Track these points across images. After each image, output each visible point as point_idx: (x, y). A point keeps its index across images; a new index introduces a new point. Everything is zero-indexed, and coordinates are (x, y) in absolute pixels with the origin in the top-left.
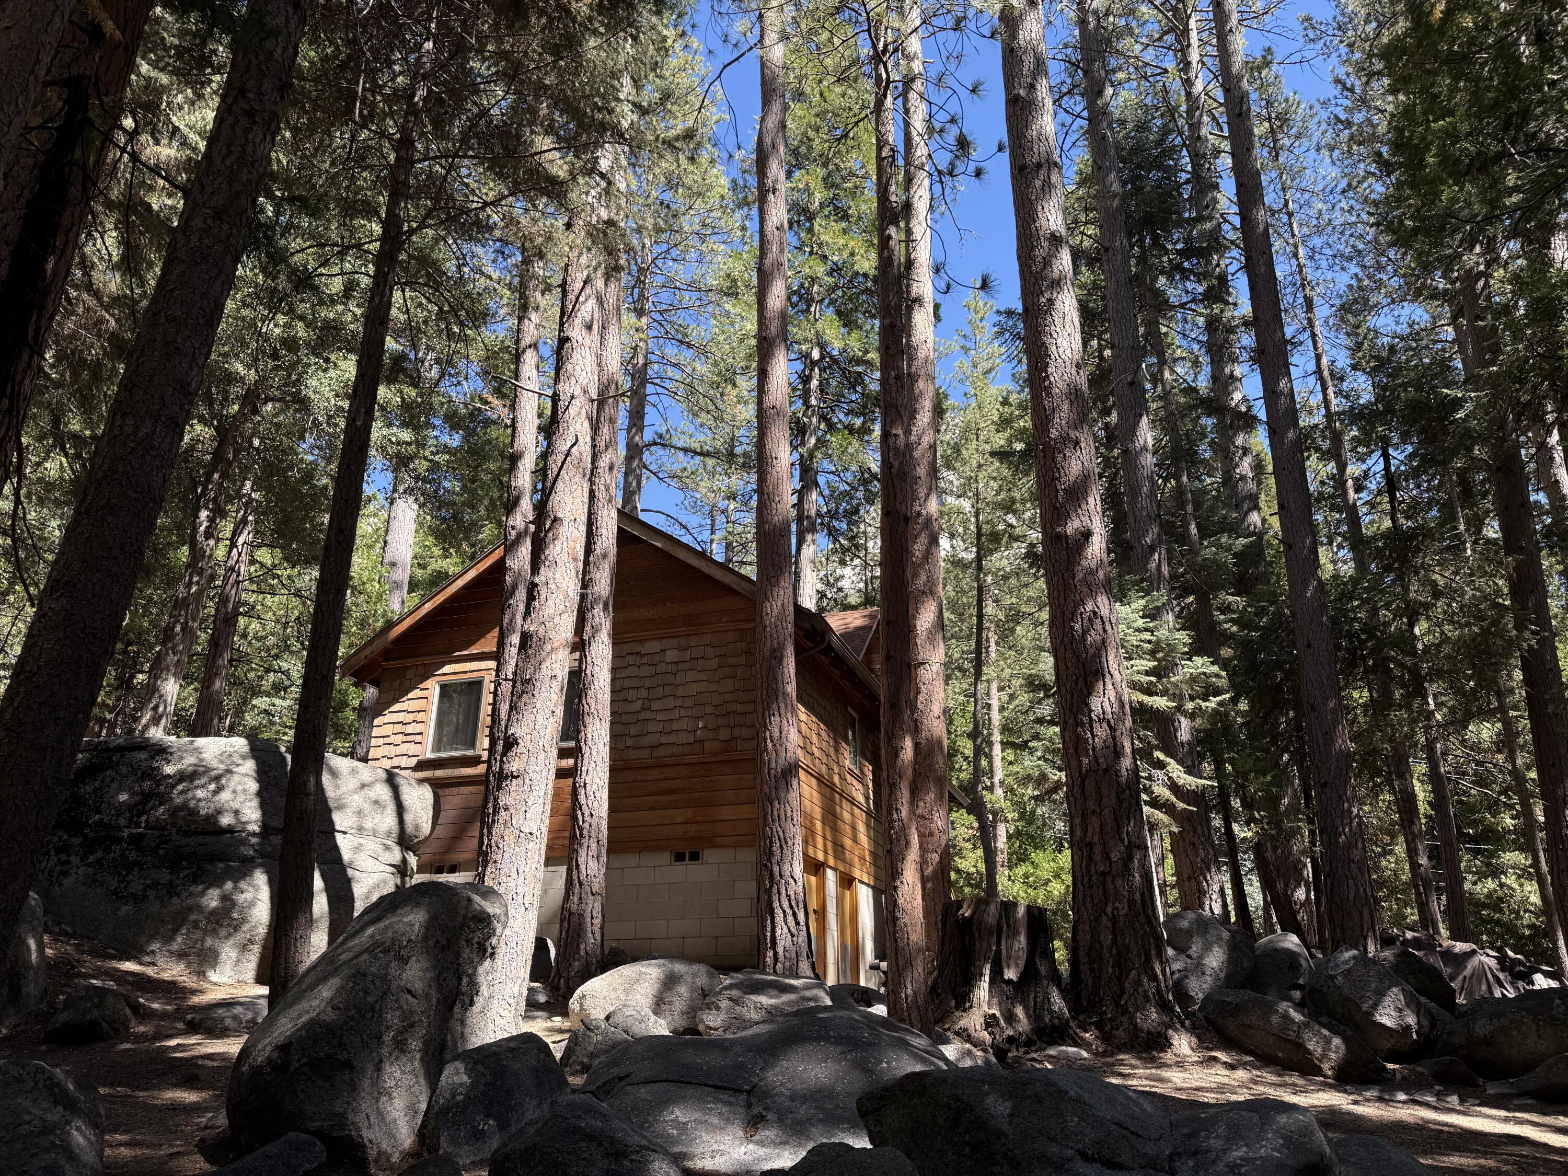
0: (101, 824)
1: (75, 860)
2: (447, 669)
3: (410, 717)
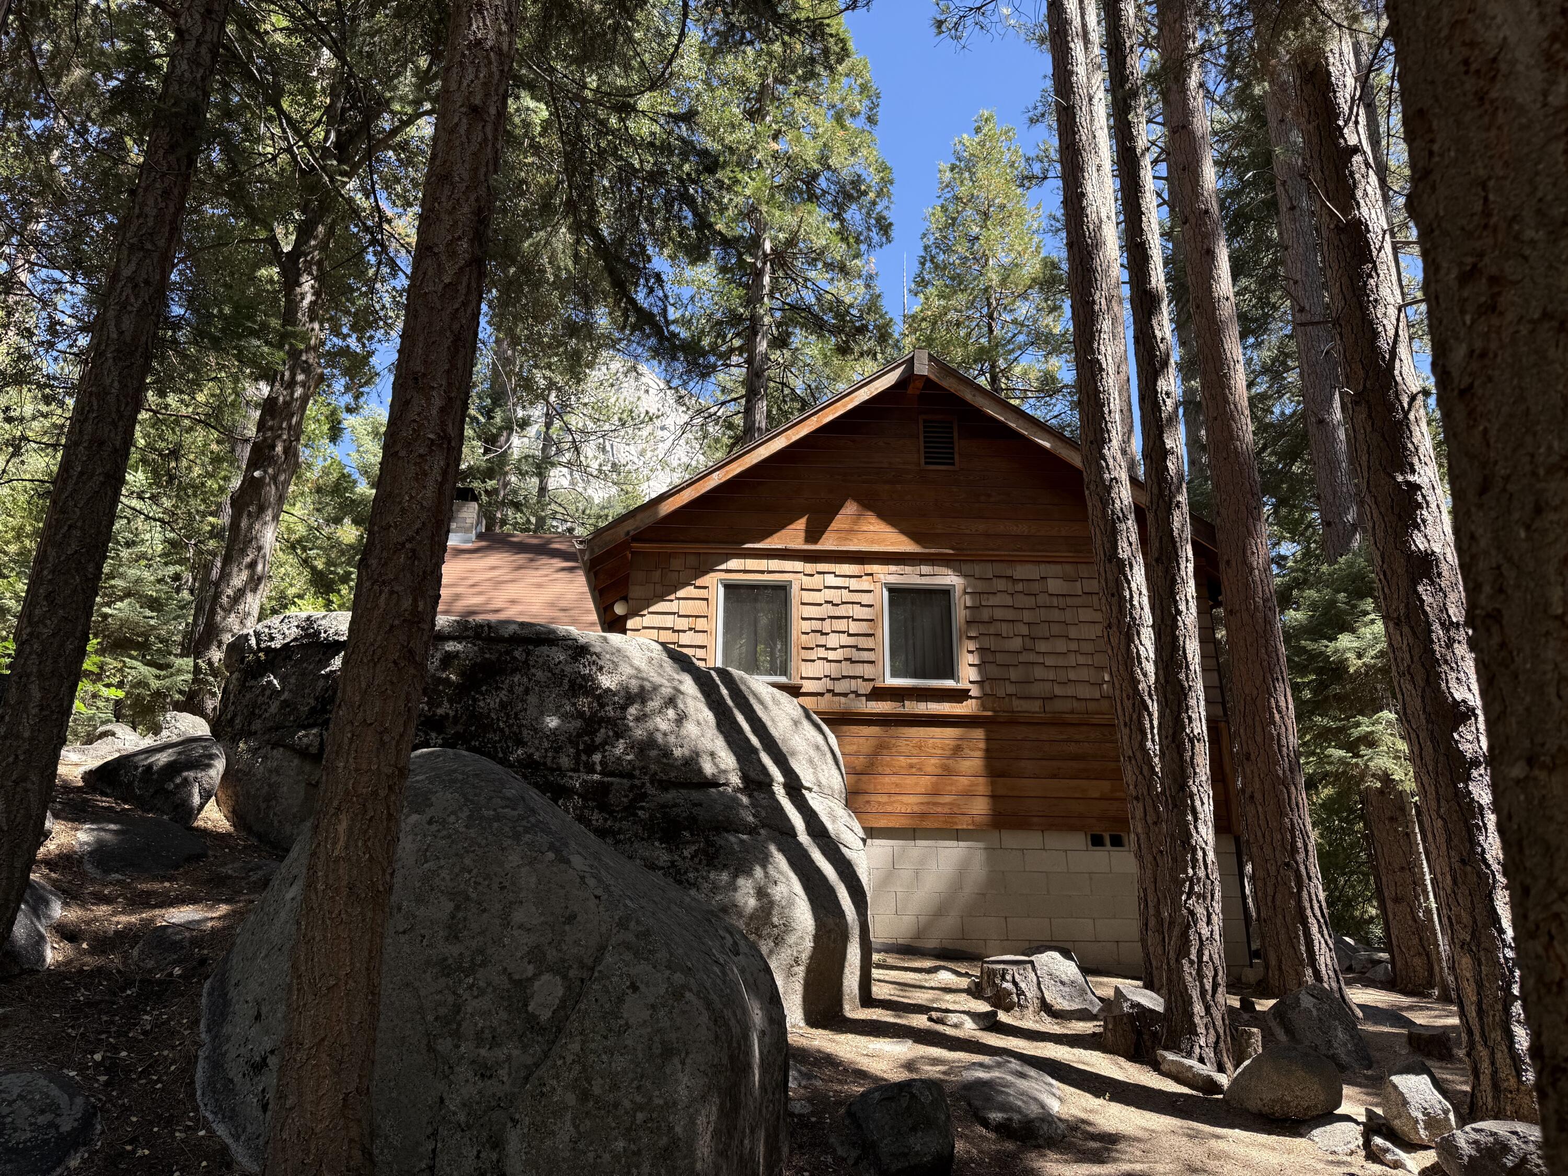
2: (733, 564)
3: (682, 624)
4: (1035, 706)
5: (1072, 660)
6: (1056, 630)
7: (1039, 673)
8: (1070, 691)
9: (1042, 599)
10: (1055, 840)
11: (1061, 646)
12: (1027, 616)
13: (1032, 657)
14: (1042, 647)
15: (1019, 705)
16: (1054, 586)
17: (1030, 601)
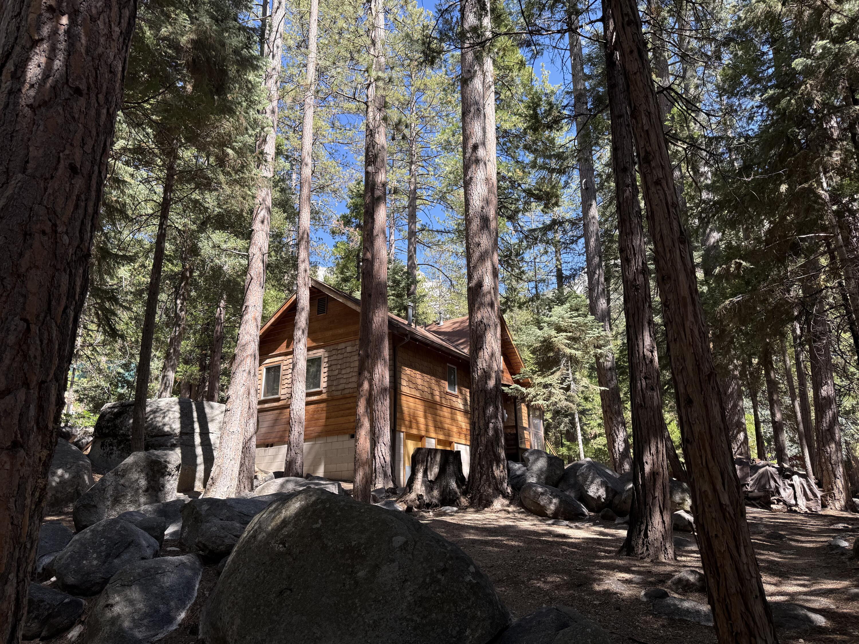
0: (123, 435)
1: (115, 448)
2: (268, 361)
4: (339, 393)
5: (351, 375)
6: (348, 364)
7: (342, 381)
8: (349, 386)
9: (345, 355)
10: (341, 438)
11: (348, 370)
12: (340, 362)
13: (340, 376)
14: (343, 372)
15: (335, 393)
16: (349, 349)
17: (341, 357)
